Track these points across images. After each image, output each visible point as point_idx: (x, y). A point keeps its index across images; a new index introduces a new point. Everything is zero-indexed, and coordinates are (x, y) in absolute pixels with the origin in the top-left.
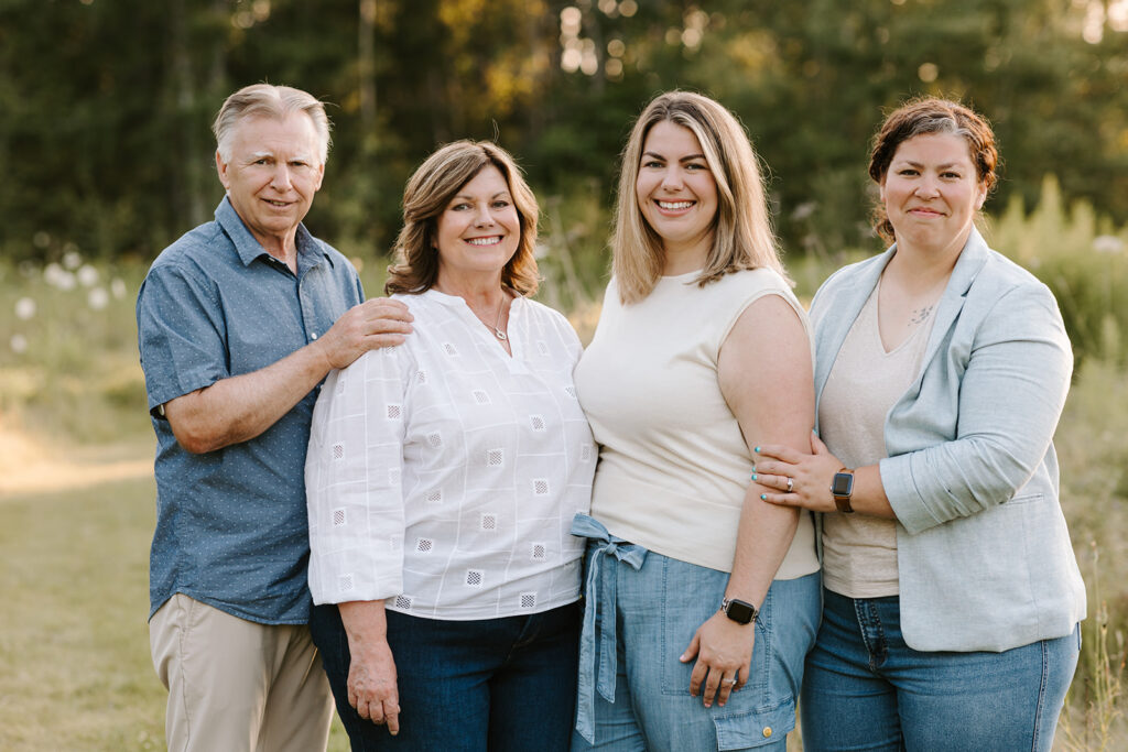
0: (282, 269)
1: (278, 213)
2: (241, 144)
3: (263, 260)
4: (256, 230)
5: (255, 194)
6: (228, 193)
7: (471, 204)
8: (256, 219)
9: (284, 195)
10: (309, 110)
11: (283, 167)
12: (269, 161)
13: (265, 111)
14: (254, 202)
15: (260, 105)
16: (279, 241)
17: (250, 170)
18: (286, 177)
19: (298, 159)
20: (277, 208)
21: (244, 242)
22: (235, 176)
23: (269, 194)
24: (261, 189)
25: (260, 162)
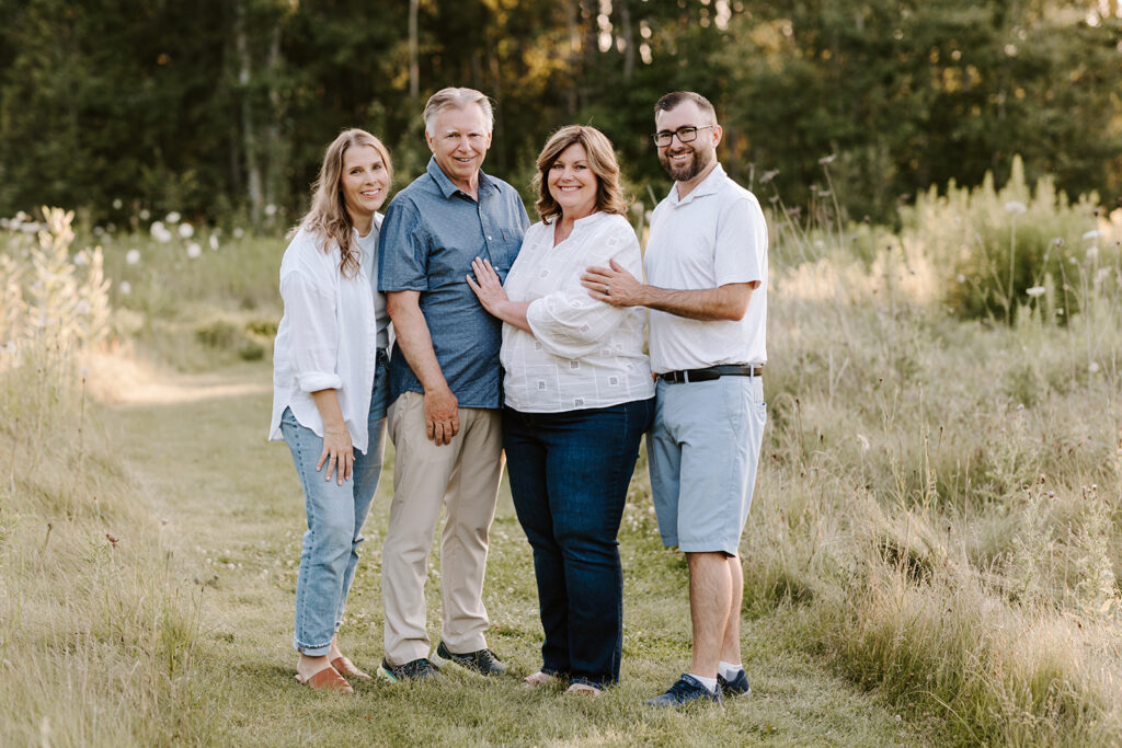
0: (468, 199)
1: (465, 166)
2: (439, 126)
3: (457, 194)
4: (454, 178)
5: (449, 155)
6: (434, 155)
7: (562, 166)
8: (452, 170)
9: (467, 154)
10: (479, 102)
11: (465, 139)
12: (457, 135)
13: (452, 105)
14: (449, 160)
15: (449, 101)
16: (467, 183)
17: (445, 141)
18: (467, 144)
19: (474, 132)
20: (463, 163)
21: (445, 185)
22: (437, 145)
23: (457, 154)
24: (454, 151)
25: (451, 136)
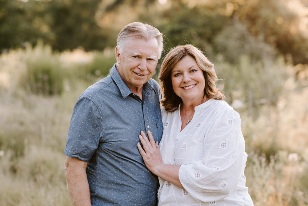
1: (140, 79)
3: (131, 95)
5: (131, 69)
8: (130, 80)
9: (143, 72)
10: (157, 37)
11: (144, 61)
12: (139, 57)
14: (130, 73)
15: (139, 34)
16: (137, 89)
17: (130, 59)
18: (144, 64)
19: (151, 57)
20: (139, 77)
21: (123, 88)
23: (137, 70)
24: (134, 68)
25: (135, 57)
